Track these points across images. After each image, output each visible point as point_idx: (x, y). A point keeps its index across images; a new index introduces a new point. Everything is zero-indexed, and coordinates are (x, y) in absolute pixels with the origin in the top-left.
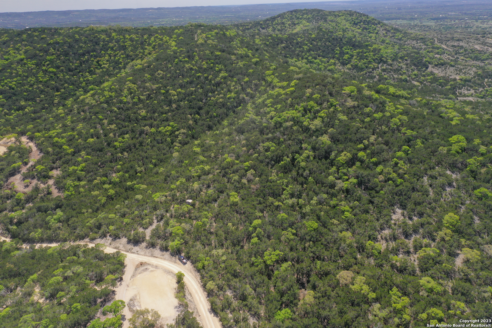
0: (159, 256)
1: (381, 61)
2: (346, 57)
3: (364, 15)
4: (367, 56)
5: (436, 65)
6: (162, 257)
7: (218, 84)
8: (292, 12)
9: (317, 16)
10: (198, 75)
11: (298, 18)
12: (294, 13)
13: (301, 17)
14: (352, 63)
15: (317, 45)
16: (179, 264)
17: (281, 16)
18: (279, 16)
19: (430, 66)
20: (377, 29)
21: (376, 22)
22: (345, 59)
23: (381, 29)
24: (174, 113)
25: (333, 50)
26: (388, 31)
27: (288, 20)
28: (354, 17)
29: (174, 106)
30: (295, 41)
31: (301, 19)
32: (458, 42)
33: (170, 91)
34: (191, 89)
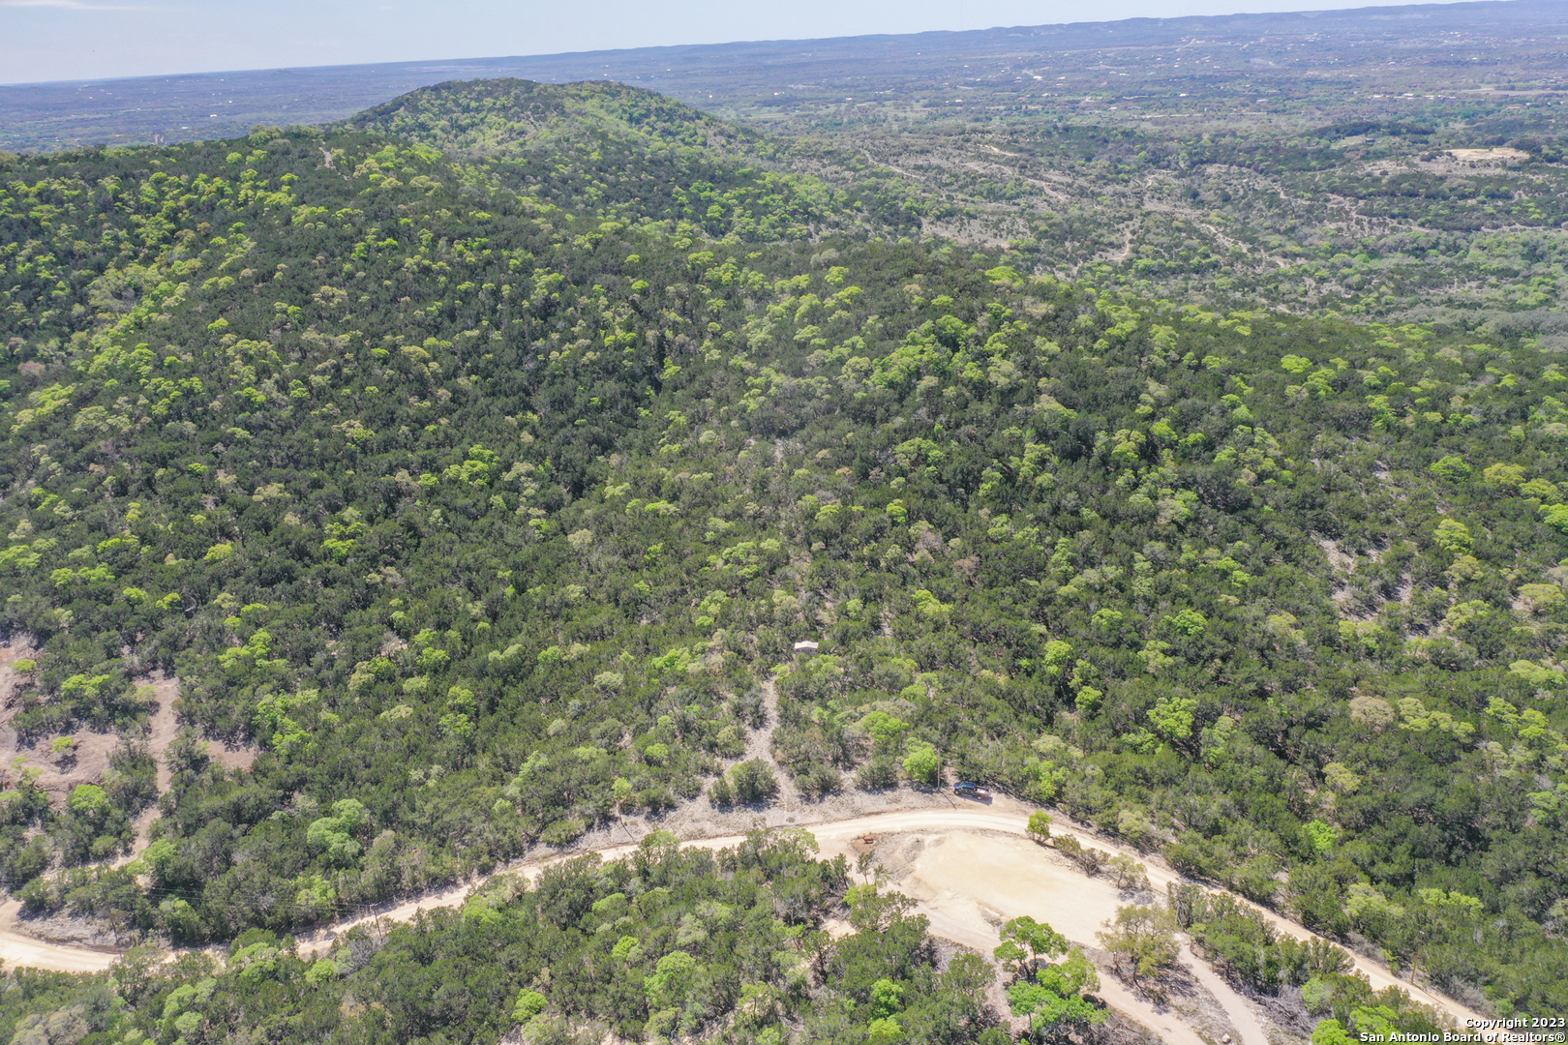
0: (884, 806)
1: (807, 214)
2: (714, 210)
3: (651, 95)
4: (766, 205)
5: (938, 218)
6: (895, 806)
7: (547, 310)
8: (436, 89)
9: (531, 99)
10: (463, 287)
11: (466, 109)
12: (445, 93)
13: (473, 104)
14: (737, 228)
15: (618, 183)
16: (970, 807)
17: (409, 102)
18: (398, 104)
19: (924, 221)
20: (700, 132)
21: (690, 113)
22: (712, 219)
23: (711, 132)
24: (455, 416)
25: (668, 195)
26: (730, 137)
27: (437, 117)
28: (624, 101)
29: (444, 394)
30: (553, 174)
31: (477, 110)
32: (923, 157)
33: (406, 349)
34: (468, 333)
